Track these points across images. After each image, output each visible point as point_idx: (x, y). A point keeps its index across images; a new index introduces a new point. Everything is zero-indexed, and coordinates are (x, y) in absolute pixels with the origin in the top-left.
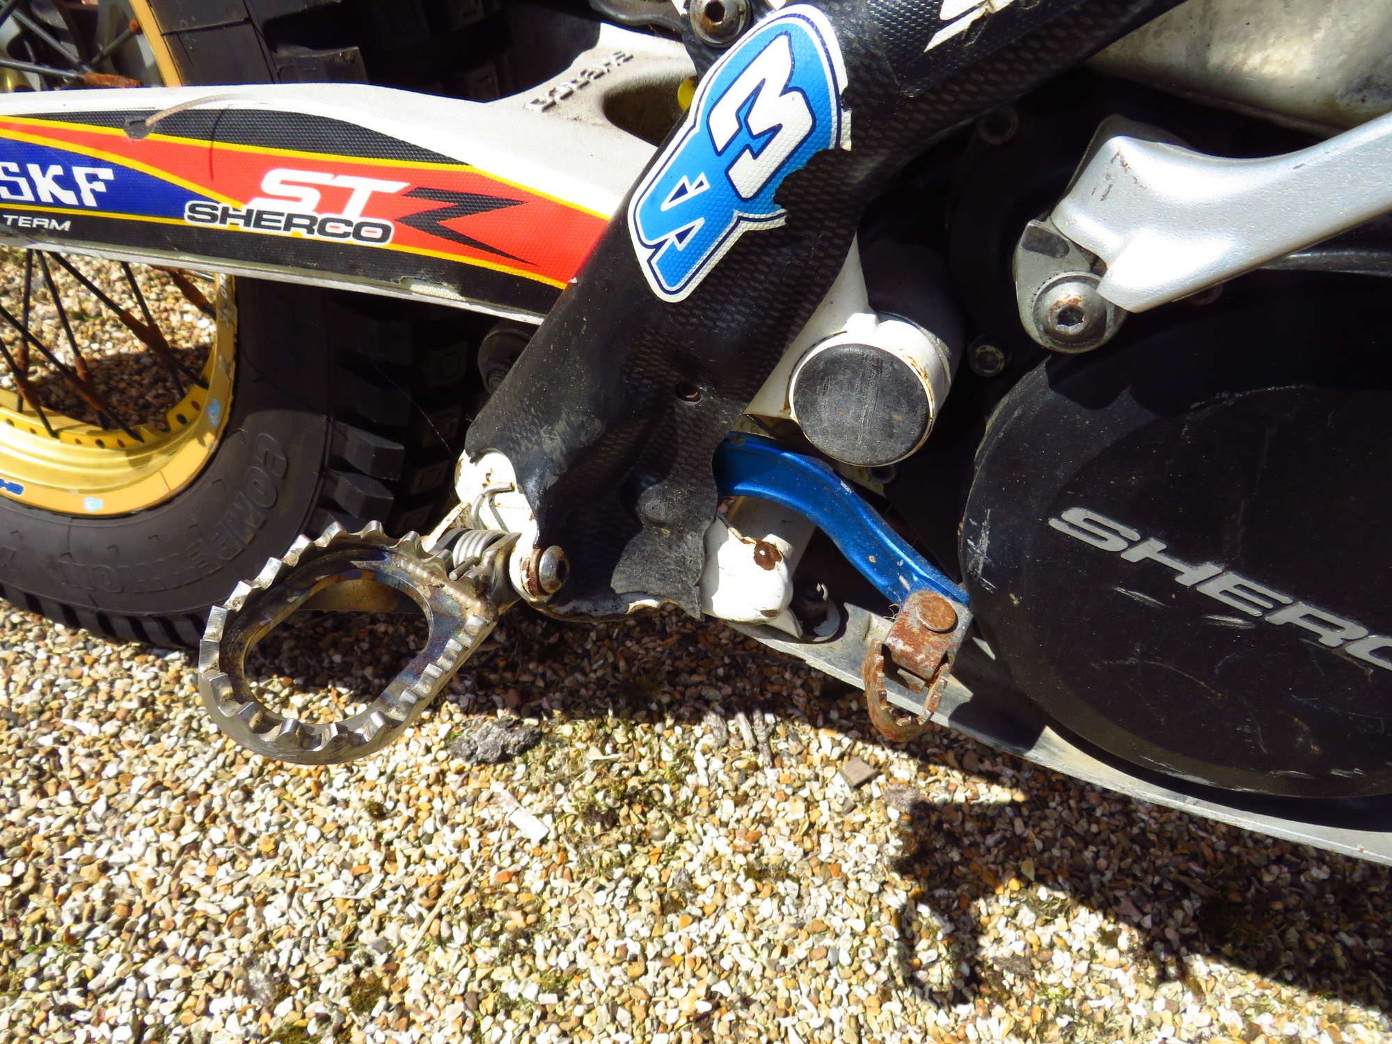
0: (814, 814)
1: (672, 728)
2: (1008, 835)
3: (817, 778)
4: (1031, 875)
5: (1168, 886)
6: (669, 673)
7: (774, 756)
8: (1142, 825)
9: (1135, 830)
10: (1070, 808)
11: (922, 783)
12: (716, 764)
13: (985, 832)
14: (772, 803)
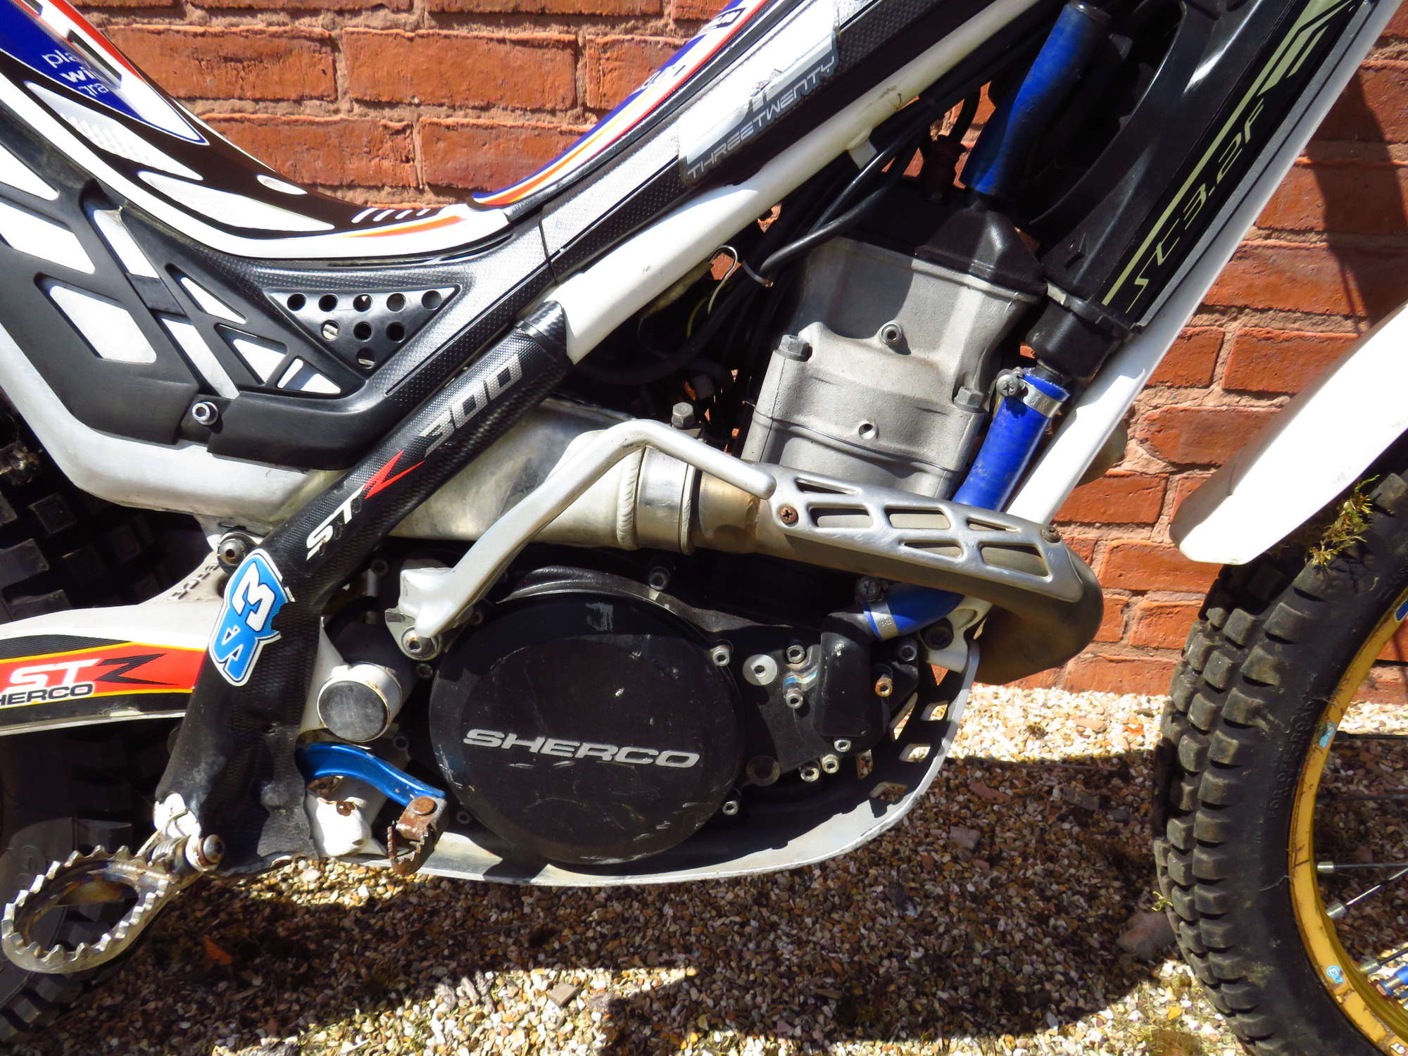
0: (534, 1037)
1: (411, 1008)
2: (687, 1003)
3: (532, 1009)
4: (705, 1026)
5: (811, 1001)
6: (404, 966)
7: (496, 1004)
8: (787, 963)
9: (783, 969)
10: (732, 969)
11: (617, 987)
12: (450, 1024)
13: (668, 1009)
14: (499, 1040)
